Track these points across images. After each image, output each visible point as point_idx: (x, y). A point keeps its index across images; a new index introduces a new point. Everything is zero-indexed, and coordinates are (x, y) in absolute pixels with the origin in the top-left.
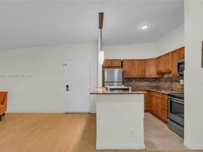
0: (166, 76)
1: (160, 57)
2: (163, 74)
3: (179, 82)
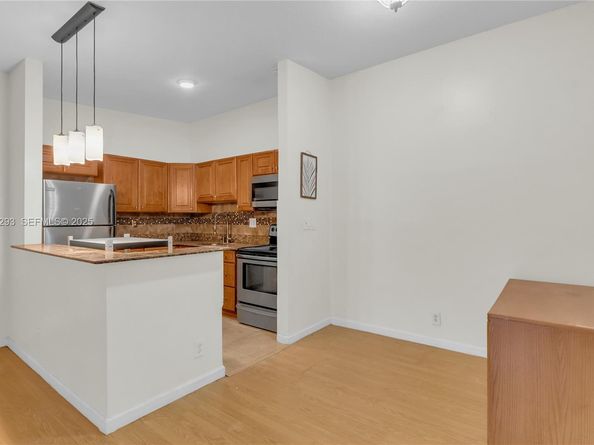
0: (217, 210)
1: (208, 164)
2: (211, 204)
3: (247, 224)
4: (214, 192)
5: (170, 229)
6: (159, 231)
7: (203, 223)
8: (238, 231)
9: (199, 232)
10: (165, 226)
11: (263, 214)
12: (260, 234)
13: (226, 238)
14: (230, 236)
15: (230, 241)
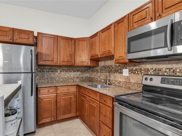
2: (98, 60)
3: (121, 73)
4: (98, 52)
5: (78, 75)
6: (72, 76)
7: (95, 72)
8: (115, 77)
9: (93, 77)
10: (76, 73)
11: (135, 66)
12: (132, 81)
13: (106, 82)
14: (109, 81)
15: (109, 84)
